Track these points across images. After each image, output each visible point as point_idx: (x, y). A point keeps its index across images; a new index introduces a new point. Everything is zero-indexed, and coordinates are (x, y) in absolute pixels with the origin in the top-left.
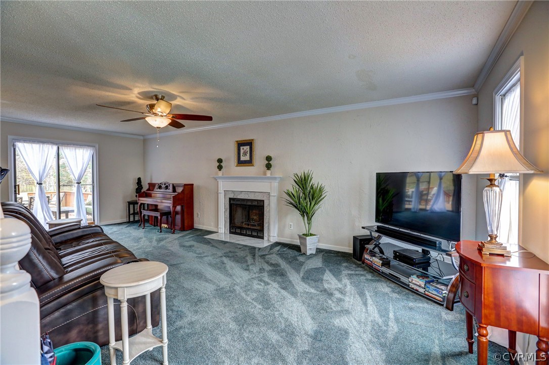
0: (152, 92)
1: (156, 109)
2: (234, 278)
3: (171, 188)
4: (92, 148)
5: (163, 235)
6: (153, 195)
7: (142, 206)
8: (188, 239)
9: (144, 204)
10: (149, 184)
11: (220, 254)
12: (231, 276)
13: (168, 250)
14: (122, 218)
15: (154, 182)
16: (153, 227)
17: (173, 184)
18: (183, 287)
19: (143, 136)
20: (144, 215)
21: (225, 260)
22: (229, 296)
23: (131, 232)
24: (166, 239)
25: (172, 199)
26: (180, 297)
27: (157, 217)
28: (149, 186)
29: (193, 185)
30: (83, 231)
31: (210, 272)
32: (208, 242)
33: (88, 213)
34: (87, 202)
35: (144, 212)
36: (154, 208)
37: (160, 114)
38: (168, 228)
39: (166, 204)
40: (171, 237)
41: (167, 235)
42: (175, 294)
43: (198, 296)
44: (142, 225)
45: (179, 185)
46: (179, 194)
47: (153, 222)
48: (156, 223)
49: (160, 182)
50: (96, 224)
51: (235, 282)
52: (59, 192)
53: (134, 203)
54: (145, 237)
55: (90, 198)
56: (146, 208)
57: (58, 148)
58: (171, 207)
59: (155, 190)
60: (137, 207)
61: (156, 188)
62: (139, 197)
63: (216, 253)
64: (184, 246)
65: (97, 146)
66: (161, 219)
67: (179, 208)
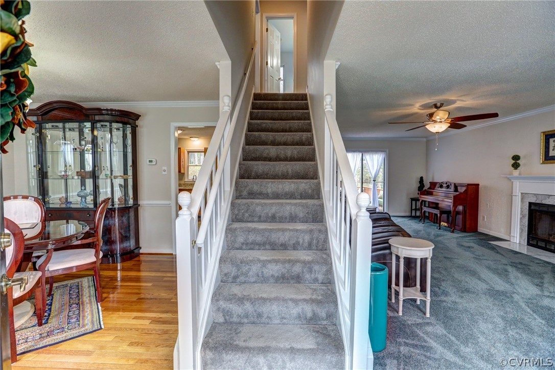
0: (431, 103)
1: (436, 117)
2: (517, 287)
3: (452, 187)
4: (384, 153)
5: (441, 232)
6: (434, 193)
7: (423, 203)
8: (468, 240)
9: (425, 201)
10: (430, 183)
11: (504, 261)
12: (512, 284)
13: (445, 245)
14: (405, 212)
15: (436, 181)
16: (432, 223)
17: (455, 184)
18: (453, 277)
19: (426, 137)
20: (425, 211)
21: (510, 269)
22: (503, 299)
23: (412, 224)
24: (444, 235)
25: (452, 199)
26: (448, 282)
27: (437, 214)
28: (431, 185)
29: (478, 185)
30: (377, 215)
31: (486, 274)
32: (493, 248)
33: (380, 205)
34: (379, 196)
35: (425, 209)
36: (434, 206)
37: (438, 120)
38: (448, 227)
39: (447, 203)
40: (449, 235)
41: (446, 233)
42: (444, 278)
43: (466, 287)
44: (422, 220)
45: (462, 185)
46: (461, 193)
47: (433, 220)
48: (435, 220)
49: (442, 181)
50: (385, 211)
51: (515, 291)
52: (362, 187)
53: (416, 200)
54: (424, 230)
55: (382, 193)
56: (427, 205)
57: (362, 155)
58: (452, 206)
59: (436, 188)
60: (419, 203)
61: (437, 187)
62: (421, 194)
63: (499, 259)
64: (462, 246)
65: (388, 151)
66: (440, 217)
67: (460, 208)
